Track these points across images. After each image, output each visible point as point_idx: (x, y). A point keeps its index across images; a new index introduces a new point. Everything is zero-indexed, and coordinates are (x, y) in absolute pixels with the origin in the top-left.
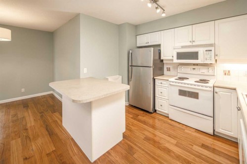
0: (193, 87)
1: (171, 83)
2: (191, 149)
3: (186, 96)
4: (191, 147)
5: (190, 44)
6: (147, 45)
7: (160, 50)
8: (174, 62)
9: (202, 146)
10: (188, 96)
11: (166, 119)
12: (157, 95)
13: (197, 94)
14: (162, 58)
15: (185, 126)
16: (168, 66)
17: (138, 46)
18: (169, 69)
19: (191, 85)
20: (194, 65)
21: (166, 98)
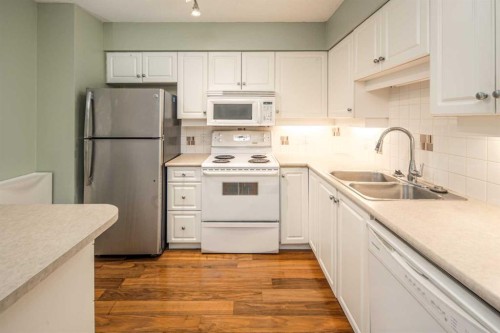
0: (249, 172)
1: (207, 172)
2: (261, 302)
3: (236, 194)
4: (258, 298)
5: (238, 88)
6: (140, 81)
7: (176, 97)
8: (208, 124)
9: (274, 284)
10: (240, 194)
11: (196, 258)
12: (171, 205)
13: (255, 185)
14: (179, 117)
15: (234, 257)
16: (191, 135)
17: (109, 81)
18: (191, 141)
19: (240, 169)
20: (240, 129)
21: (194, 208)
